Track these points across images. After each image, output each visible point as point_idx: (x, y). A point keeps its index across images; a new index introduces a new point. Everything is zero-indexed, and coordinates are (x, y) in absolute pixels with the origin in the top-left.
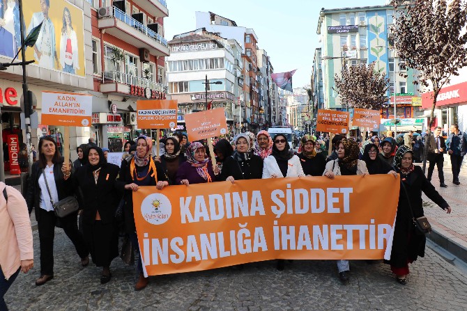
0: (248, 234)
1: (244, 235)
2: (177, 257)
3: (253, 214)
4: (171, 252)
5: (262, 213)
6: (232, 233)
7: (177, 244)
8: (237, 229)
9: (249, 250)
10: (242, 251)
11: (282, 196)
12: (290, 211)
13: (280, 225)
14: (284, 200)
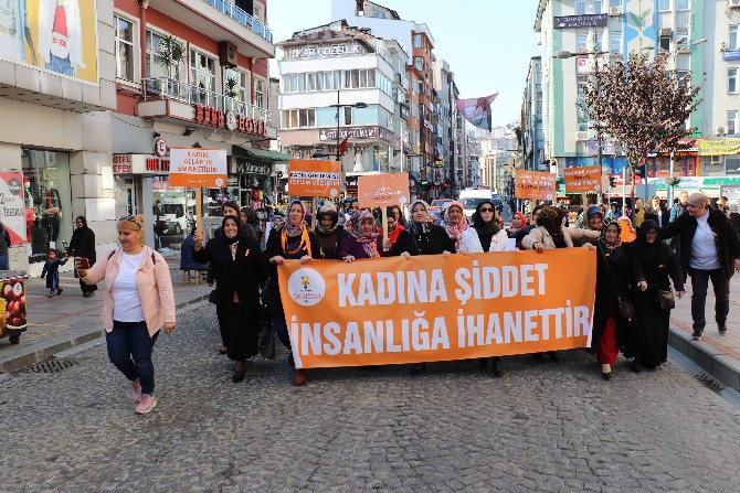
0: (426, 325)
1: (420, 326)
2: (333, 347)
3: (433, 300)
4: (324, 340)
5: (444, 298)
6: (405, 323)
7: (332, 330)
8: (412, 318)
9: (425, 346)
10: (417, 348)
11: (468, 276)
12: (477, 296)
13: (465, 314)
14: (470, 282)
